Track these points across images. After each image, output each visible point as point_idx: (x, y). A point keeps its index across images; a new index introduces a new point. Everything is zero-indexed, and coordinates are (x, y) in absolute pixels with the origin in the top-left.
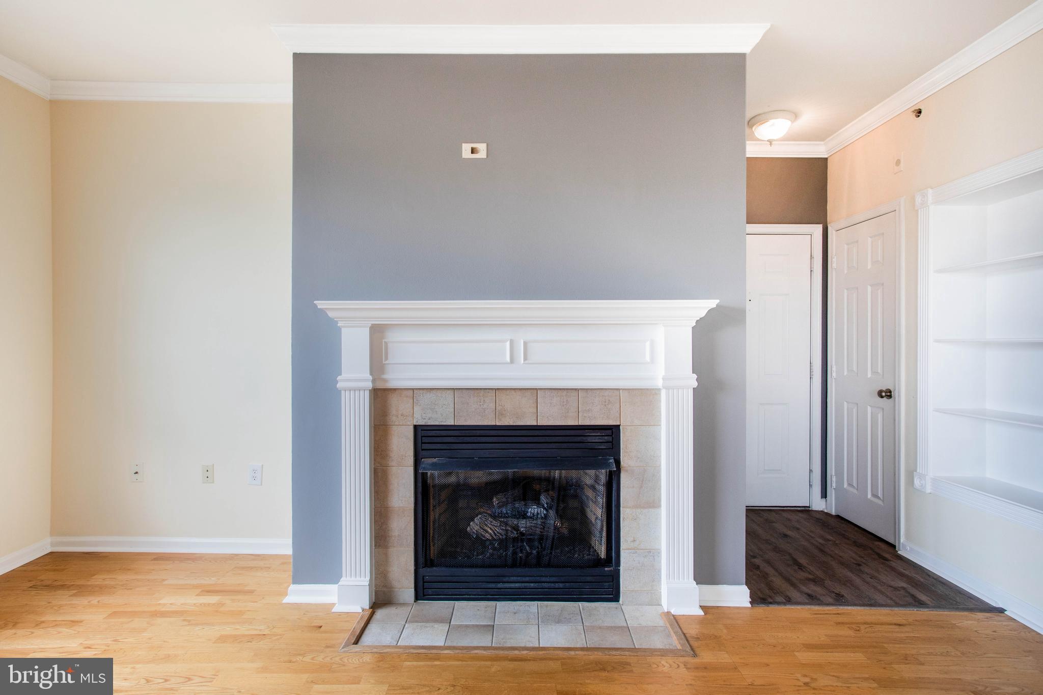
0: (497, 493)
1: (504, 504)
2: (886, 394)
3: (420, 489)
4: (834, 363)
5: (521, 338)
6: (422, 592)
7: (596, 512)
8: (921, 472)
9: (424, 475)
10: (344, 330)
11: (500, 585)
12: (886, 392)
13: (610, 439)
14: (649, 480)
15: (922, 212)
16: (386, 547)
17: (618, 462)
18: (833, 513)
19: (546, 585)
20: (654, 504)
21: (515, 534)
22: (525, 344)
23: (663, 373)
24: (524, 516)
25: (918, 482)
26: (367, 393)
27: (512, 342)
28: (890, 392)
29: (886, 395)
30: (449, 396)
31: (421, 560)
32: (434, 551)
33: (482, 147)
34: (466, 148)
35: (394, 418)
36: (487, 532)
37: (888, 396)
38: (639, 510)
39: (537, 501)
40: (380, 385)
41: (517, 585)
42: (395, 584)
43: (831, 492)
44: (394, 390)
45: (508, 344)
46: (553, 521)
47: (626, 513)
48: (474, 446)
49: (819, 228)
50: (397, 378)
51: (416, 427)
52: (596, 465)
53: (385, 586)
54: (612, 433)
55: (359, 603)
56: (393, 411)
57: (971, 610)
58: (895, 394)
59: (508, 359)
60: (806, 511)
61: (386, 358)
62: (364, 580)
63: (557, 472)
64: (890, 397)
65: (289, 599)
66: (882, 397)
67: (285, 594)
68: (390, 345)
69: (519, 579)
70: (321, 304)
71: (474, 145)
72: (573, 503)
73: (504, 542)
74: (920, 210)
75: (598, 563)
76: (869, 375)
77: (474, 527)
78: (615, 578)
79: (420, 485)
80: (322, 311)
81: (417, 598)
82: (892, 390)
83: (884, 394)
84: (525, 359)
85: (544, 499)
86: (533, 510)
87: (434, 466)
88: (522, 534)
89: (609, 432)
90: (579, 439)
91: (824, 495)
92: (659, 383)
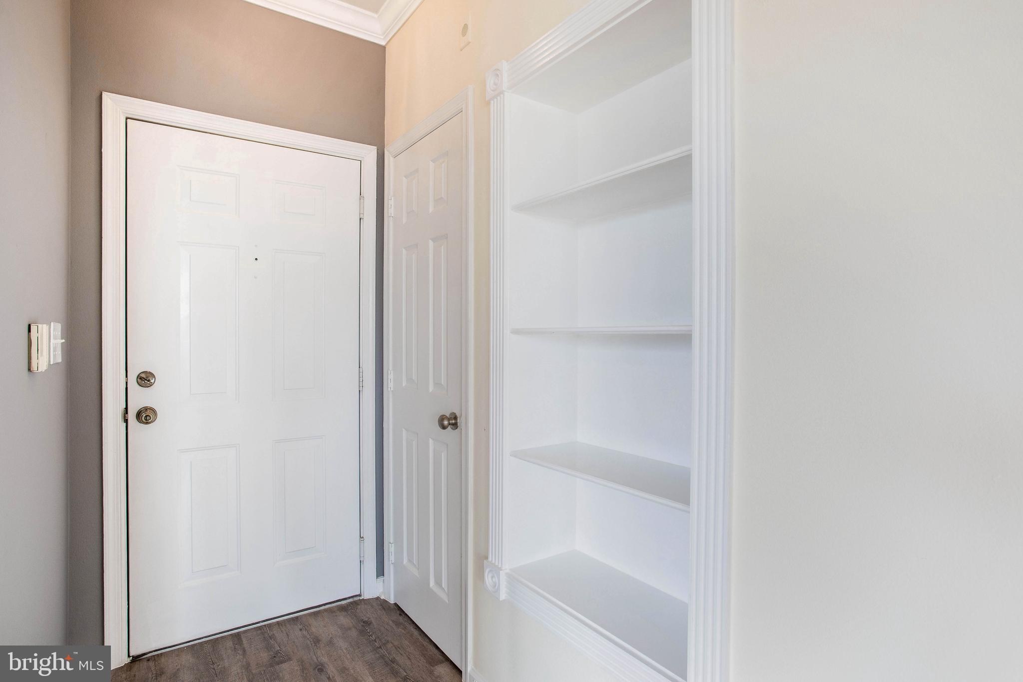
2: (450, 422)
4: (391, 368)
8: (493, 562)
12: (449, 419)
15: (495, 104)
18: (392, 601)
25: (490, 579)
28: (456, 418)
29: (449, 424)
37: (453, 424)
43: (389, 568)
49: (373, 151)
58: (462, 421)
64: (455, 426)
66: (444, 427)
74: (492, 102)
76: (431, 389)
82: (458, 415)
83: (446, 423)
91: (380, 572)
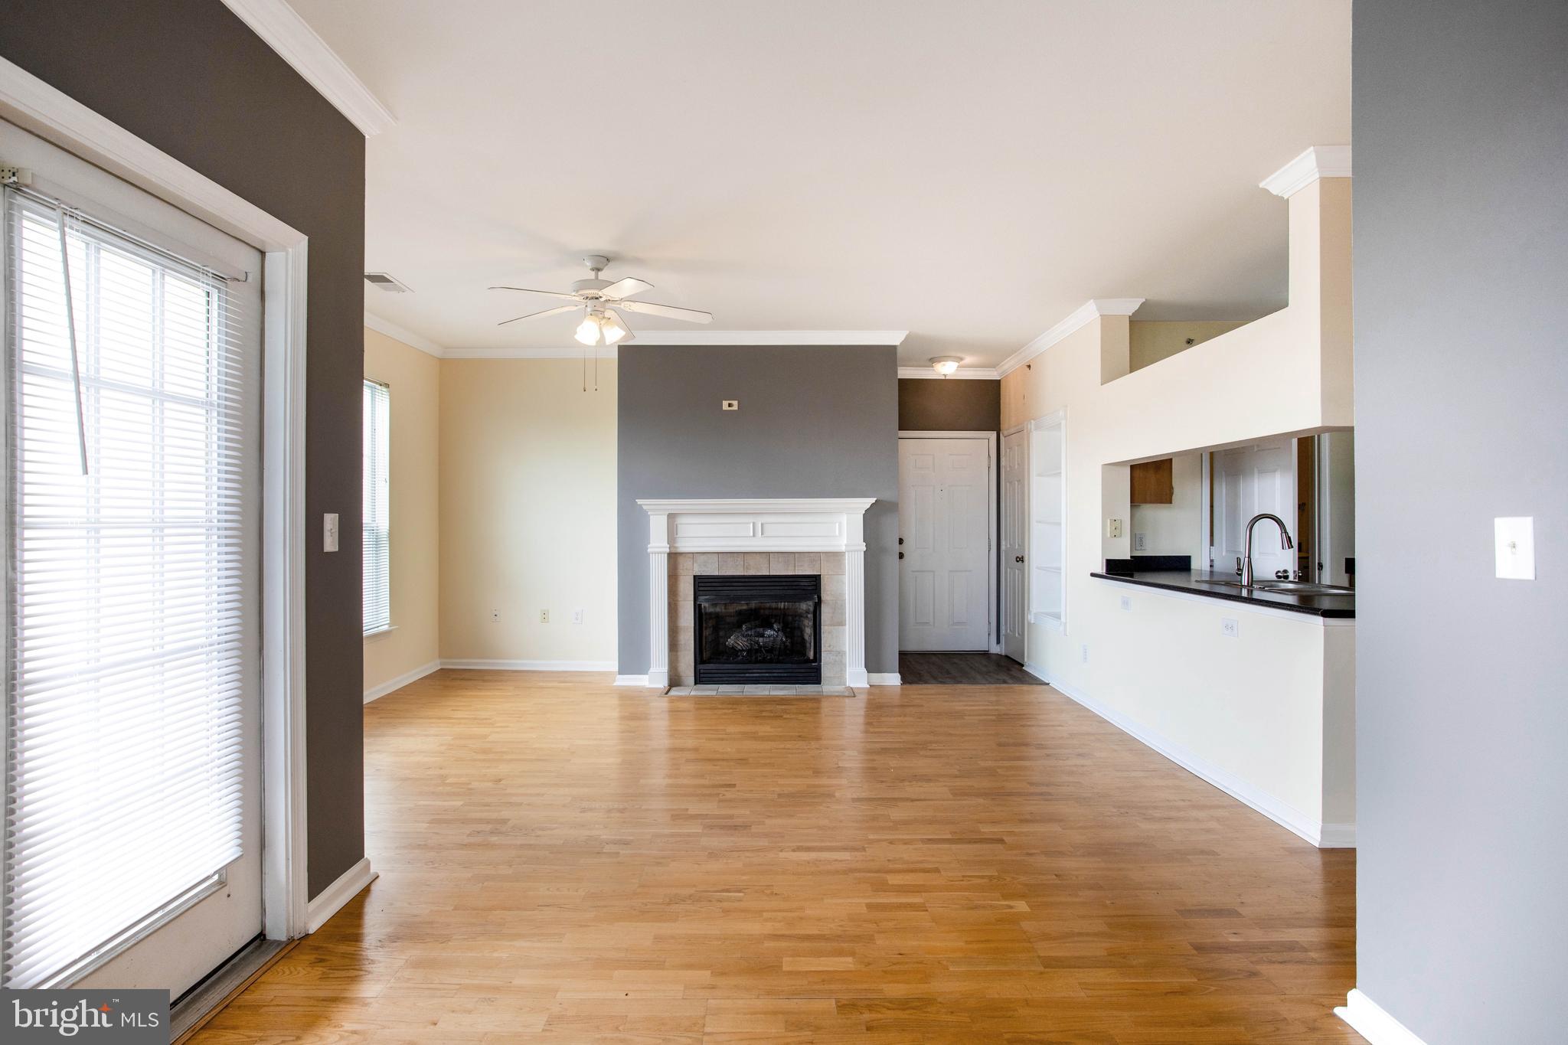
0: (745, 623)
1: (751, 629)
3: (697, 615)
4: (1003, 539)
5: (759, 520)
6: (699, 679)
7: (808, 631)
9: (700, 605)
10: (651, 517)
11: (747, 675)
12: (1020, 559)
13: (814, 583)
14: (839, 607)
16: (677, 651)
17: (819, 598)
18: (1003, 654)
19: (775, 675)
20: (842, 623)
21: (756, 647)
22: (762, 525)
23: (845, 542)
24: (762, 636)
26: (666, 555)
27: (754, 523)
30: (715, 557)
31: (698, 662)
32: (706, 655)
33: (735, 403)
34: (725, 403)
35: (681, 571)
36: (739, 644)
38: (832, 627)
39: (771, 628)
40: (673, 551)
41: (757, 675)
42: (682, 674)
43: (1002, 638)
44: (681, 554)
45: (752, 525)
46: (782, 637)
47: (824, 629)
48: (731, 588)
49: (993, 435)
50: (685, 546)
51: (694, 576)
52: (805, 599)
53: (676, 675)
54: (816, 580)
55: (662, 683)
56: (680, 567)
57: (1037, 684)
58: (1026, 559)
59: (752, 534)
60: (985, 654)
61: (677, 534)
62: (665, 669)
63: (783, 604)
64: (1023, 561)
65: (617, 683)
66: (1018, 561)
67: (614, 681)
68: (679, 526)
69: (759, 671)
70: (639, 502)
71: (730, 402)
72: (797, 633)
73: (749, 651)
75: (809, 661)
77: (731, 641)
78: (818, 670)
79: (697, 612)
80: (640, 505)
81: (696, 683)
82: (1023, 556)
84: (762, 534)
85: (775, 626)
86: (769, 632)
87: (706, 601)
88: (760, 647)
89: (814, 579)
90: (796, 583)
92: (843, 549)
